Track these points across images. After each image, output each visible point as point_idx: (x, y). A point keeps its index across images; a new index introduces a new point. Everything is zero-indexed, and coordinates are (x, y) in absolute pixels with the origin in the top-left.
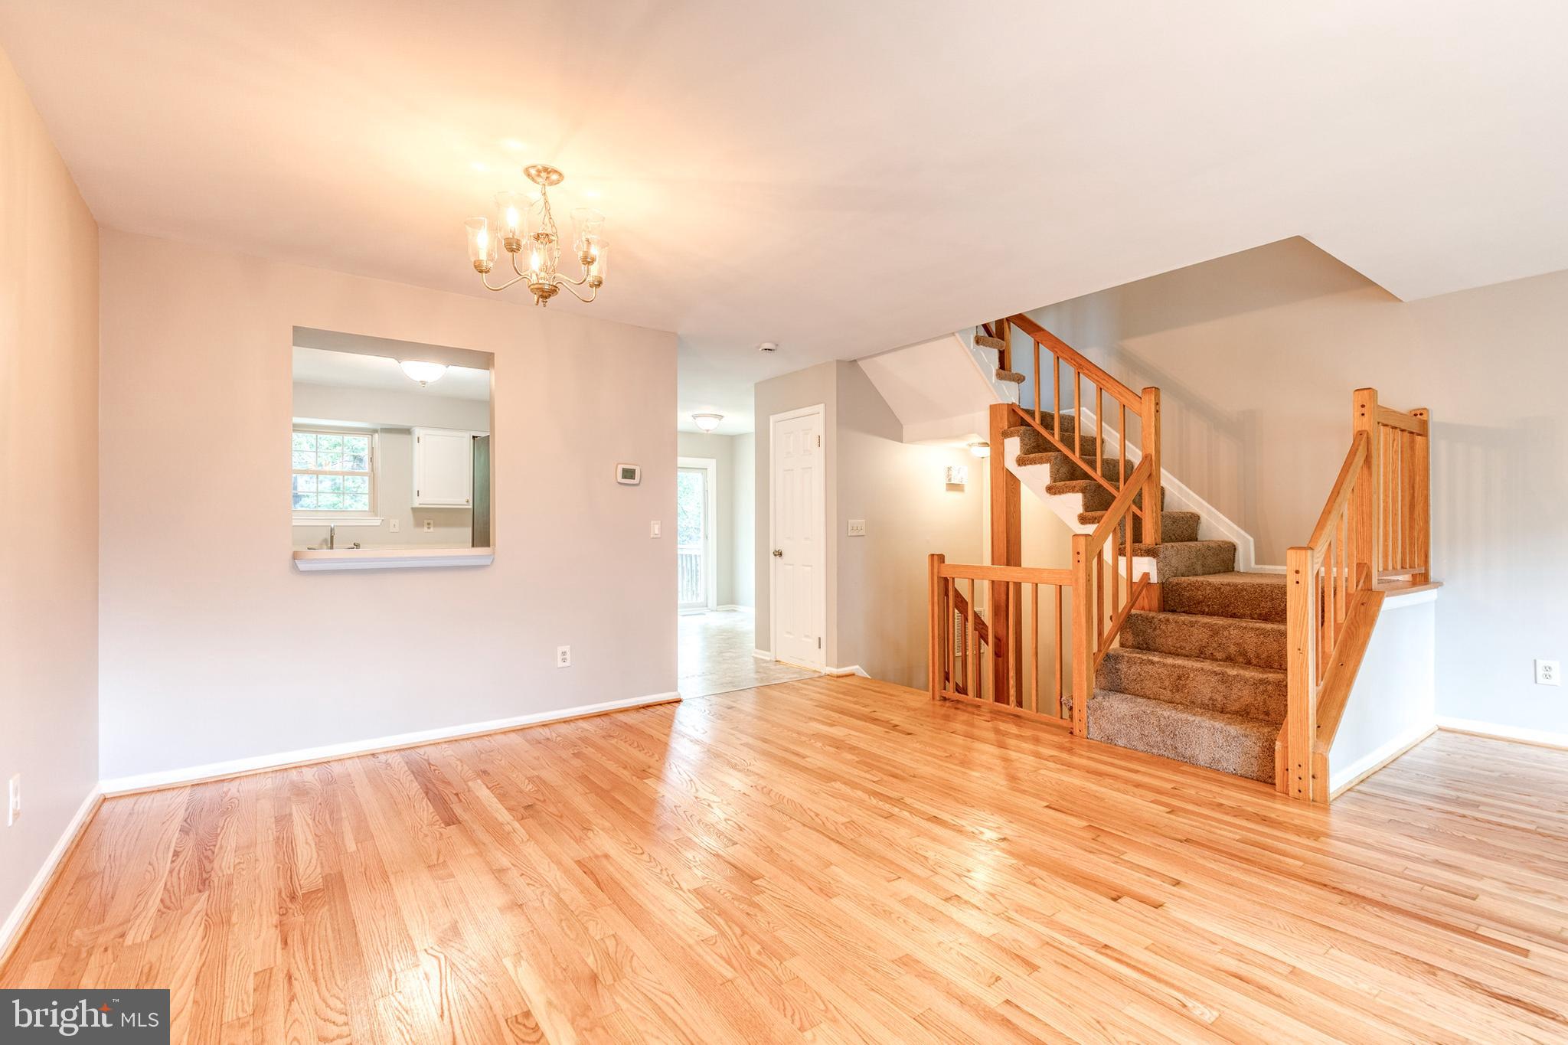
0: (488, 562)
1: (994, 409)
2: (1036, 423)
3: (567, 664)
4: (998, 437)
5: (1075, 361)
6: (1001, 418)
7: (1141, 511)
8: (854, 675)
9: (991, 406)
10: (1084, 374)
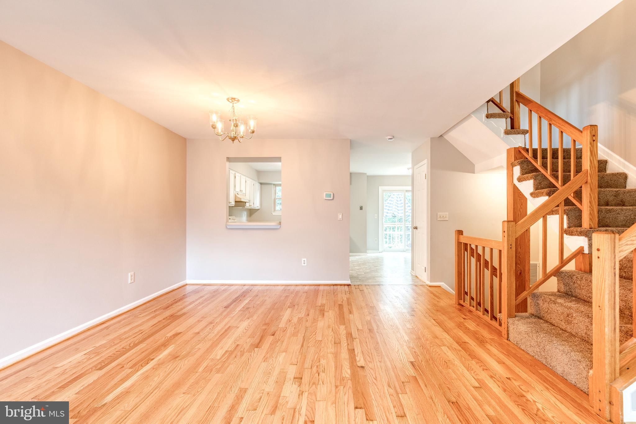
0: (278, 227)
1: (508, 151)
2: (529, 156)
3: (306, 265)
4: (511, 166)
5: (547, 117)
6: (511, 156)
7: (582, 205)
8: (440, 287)
9: (507, 150)
10: (554, 125)
